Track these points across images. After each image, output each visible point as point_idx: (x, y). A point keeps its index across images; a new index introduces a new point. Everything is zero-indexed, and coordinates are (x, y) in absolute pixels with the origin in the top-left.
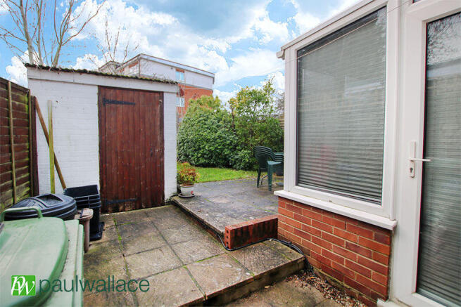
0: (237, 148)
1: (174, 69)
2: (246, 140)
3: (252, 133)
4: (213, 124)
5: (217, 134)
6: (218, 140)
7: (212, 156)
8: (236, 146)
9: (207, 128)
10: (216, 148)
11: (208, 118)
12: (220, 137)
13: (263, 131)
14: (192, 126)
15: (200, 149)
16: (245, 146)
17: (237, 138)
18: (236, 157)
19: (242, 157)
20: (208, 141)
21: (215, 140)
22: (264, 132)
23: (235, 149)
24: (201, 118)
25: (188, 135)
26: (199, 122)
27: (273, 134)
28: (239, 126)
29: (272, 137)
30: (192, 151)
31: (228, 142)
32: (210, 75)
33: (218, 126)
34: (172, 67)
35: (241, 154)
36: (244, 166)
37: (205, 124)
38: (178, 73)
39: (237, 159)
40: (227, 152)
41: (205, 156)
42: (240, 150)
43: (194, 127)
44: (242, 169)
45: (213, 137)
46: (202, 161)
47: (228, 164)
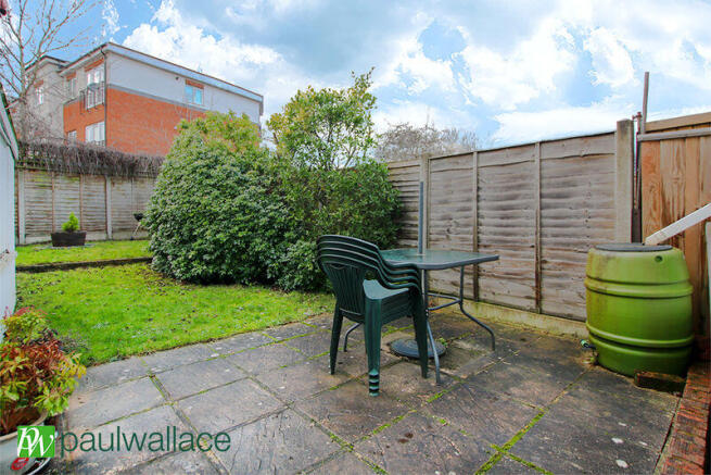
0: (286, 235)
1: (183, 81)
2: (309, 215)
3: (321, 198)
4: (228, 177)
5: (237, 201)
6: (240, 217)
7: (222, 257)
8: (283, 230)
9: (214, 186)
10: (233, 237)
11: (216, 161)
12: (243, 208)
13: (349, 191)
14: (178, 180)
15: (193, 239)
16: (305, 229)
17: (286, 211)
18: (284, 258)
19: (298, 258)
20: (212, 217)
21: (231, 214)
22: (350, 194)
23: (282, 238)
24: (200, 162)
25: (165, 203)
26: (194, 172)
27: (374, 199)
28: (291, 182)
29: (370, 206)
30: (174, 245)
31: (264, 220)
32: (256, 98)
33: (240, 182)
34: (178, 76)
35: (294, 250)
36: (304, 280)
37: (209, 177)
38: (190, 90)
39: (285, 264)
40: (259, 245)
41: (206, 257)
42: (294, 242)
43: (182, 182)
44: (298, 288)
45: (225, 207)
46: (198, 269)
47: (262, 278)
